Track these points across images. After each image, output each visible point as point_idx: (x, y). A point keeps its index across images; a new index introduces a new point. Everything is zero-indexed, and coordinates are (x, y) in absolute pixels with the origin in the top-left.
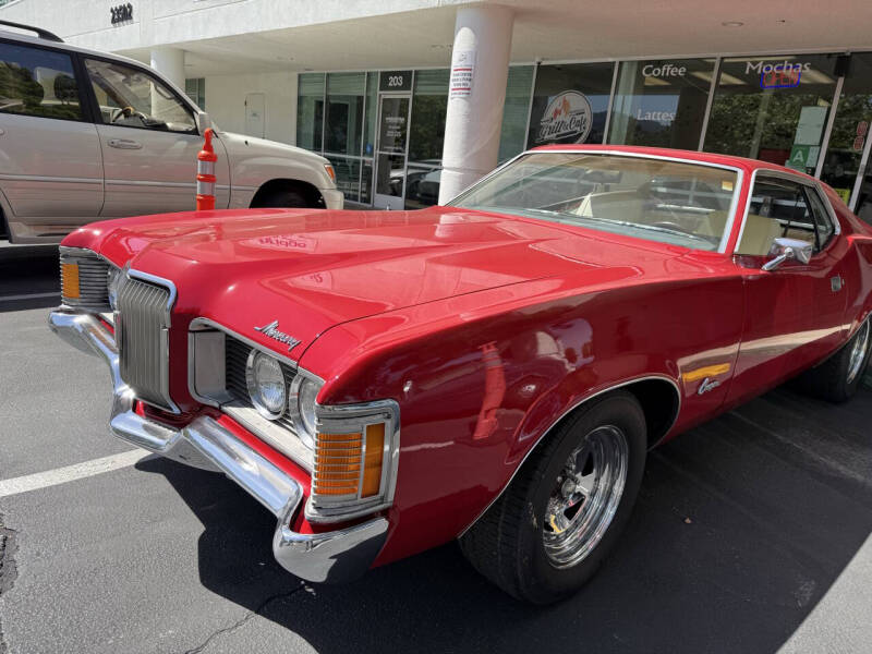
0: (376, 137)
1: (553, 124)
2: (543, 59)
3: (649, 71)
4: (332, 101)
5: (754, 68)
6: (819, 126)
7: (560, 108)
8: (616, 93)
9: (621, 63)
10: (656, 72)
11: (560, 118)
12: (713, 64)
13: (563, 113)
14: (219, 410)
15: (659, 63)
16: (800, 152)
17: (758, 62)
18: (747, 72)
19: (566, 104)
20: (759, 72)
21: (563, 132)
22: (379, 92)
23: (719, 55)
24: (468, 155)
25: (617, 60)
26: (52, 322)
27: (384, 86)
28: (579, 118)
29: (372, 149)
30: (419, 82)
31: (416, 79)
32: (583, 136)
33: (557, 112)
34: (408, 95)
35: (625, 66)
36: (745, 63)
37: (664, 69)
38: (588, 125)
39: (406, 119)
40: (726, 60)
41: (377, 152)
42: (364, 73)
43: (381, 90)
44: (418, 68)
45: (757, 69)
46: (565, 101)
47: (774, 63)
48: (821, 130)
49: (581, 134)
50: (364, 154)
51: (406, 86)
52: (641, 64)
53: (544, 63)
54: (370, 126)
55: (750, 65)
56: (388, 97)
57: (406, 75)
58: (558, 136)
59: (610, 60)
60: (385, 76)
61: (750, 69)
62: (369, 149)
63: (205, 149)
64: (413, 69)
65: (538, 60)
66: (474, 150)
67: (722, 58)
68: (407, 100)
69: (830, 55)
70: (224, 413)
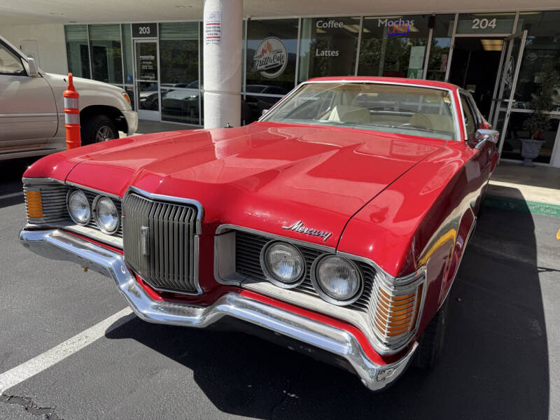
0: (134, 70)
1: (262, 59)
2: (252, 16)
3: (320, 24)
4: (94, 45)
5: (383, 23)
6: (421, 58)
7: (265, 49)
8: (301, 38)
9: (302, 19)
10: (325, 25)
11: (266, 55)
12: (359, 20)
13: (268, 52)
14: (240, 287)
15: (326, 20)
16: (412, 74)
17: (384, 20)
18: (379, 25)
19: (269, 46)
20: (386, 25)
21: (269, 64)
22: (132, 38)
23: (362, 14)
24: (223, 82)
25: (300, 17)
26: (22, 239)
27: (136, 33)
28: (278, 55)
29: (131, 78)
30: (163, 31)
31: (160, 29)
32: (282, 67)
33: (264, 51)
34: (155, 40)
35: (304, 21)
36: (377, 20)
37: (329, 23)
38: (285, 60)
39: (156, 57)
40: (366, 18)
41: (136, 81)
42: (119, 25)
43: (134, 36)
44: (161, 22)
45: (384, 24)
46: (268, 44)
47: (394, 20)
48: (422, 60)
49: (281, 66)
50: (125, 83)
51: (153, 34)
52: (315, 20)
53: (252, 19)
54: (128, 63)
55: (380, 21)
56: (139, 41)
57: (153, 26)
58: (266, 67)
59: (296, 17)
60: (136, 27)
61: (381, 24)
62: (129, 79)
63: (69, 89)
64: (157, 22)
65: (248, 16)
66: (227, 78)
67: (364, 17)
68: (155, 44)
69: (424, 16)
70: (244, 289)
